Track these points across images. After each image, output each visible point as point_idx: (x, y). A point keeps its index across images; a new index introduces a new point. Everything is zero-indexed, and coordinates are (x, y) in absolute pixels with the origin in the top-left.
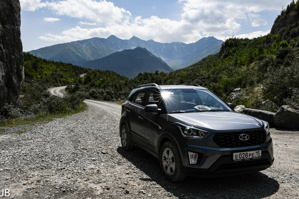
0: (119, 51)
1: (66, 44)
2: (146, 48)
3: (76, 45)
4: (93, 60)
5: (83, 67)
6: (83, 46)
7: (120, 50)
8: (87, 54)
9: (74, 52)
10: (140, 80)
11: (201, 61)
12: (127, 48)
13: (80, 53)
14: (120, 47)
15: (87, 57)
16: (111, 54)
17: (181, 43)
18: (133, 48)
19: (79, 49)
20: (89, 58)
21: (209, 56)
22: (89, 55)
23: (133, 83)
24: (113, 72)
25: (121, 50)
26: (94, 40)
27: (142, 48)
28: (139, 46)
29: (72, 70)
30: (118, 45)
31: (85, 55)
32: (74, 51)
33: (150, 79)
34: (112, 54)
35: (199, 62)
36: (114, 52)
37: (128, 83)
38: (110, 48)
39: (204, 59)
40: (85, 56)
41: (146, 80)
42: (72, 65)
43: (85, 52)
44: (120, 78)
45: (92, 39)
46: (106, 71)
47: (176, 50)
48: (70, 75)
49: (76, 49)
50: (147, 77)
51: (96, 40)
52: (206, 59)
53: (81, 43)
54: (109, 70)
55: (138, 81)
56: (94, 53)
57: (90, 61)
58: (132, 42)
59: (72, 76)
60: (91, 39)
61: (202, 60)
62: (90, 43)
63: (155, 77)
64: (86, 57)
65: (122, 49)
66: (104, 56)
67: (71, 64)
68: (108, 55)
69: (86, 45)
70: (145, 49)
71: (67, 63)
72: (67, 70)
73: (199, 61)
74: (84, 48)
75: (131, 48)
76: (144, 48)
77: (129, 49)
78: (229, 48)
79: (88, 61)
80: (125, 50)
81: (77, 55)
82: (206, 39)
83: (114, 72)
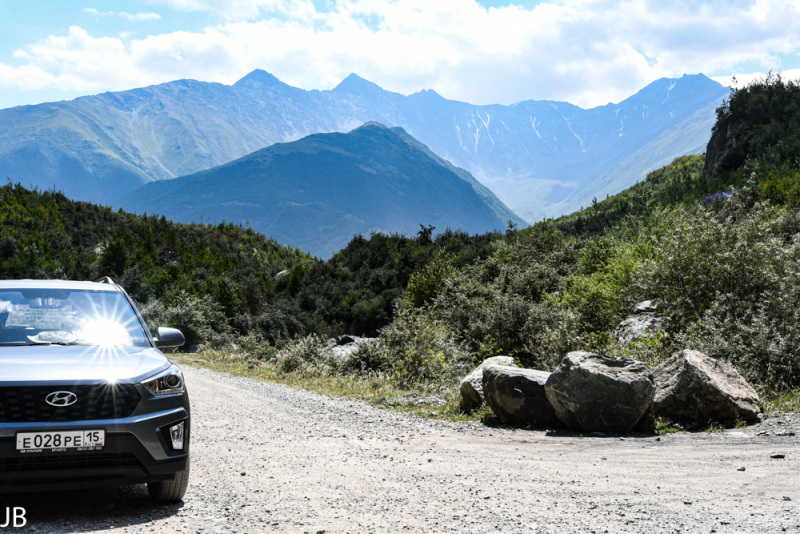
0: (288, 139)
1: (54, 108)
2: (404, 127)
3: (97, 112)
4: (173, 180)
5: (121, 210)
6: (131, 116)
7: (291, 134)
8: (144, 154)
9: (87, 145)
10: (355, 268)
11: (643, 183)
12: (325, 128)
13: (117, 149)
14: (290, 123)
15: (147, 163)
16: (250, 151)
17: (558, 103)
18: (347, 126)
19: (110, 128)
20: (156, 169)
21: (676, 162)
22: (154, 157)
23: (326, 279)
24: (249, 232)
25: (296, 136)
26: (177, 90)
27: (389, 127)
28: (374, 119)
29: (63, 222)
30: (284, 116)
31: (139, 157)
32: (88, 139)
33: (397, 261)
34: (255, 155)
35: (631, 189)
36: (265, 146)
37: (304, 280)
38: (246, 127)
39: (654, 173)
40: (137, 162)
41: (381, 264)
42: (64, 199)
43: (136, 144)
44: (282, 257)
45: (167, 85)
46: (221, 227)
47: (538, 133)
48: (45, 246)
49: (96, 128)
50: (386, 256)
51: (185, 91)
52: (666, 173)
53: (120, 105)
54: (231, 225)
55: (346, 270)
56: (179, 148)
57: (157, 182)
58: (345, 101)
59: (56, 247)
60: (165, 88)
61: (648, 180)
62: (161, 104)
63: (415, 254)
64: (141, 166)
65: (302, 130)
66: (220, 162)
67: (59, 197)
68: (237, 156)
69: (142, 114)
70: (401, 130)
71: (46, 193)
72: (36, 224)
73: (633, 184)
74: (131, 126)
75: (340, 126)
76: (396, 125)
77: (332, 131)
78: (751, 129)
79: (151, 184)
80: (313, 136)
81: (101, 155)
82: (672, 87)
83: (256, 230)
